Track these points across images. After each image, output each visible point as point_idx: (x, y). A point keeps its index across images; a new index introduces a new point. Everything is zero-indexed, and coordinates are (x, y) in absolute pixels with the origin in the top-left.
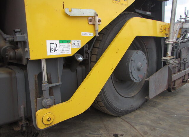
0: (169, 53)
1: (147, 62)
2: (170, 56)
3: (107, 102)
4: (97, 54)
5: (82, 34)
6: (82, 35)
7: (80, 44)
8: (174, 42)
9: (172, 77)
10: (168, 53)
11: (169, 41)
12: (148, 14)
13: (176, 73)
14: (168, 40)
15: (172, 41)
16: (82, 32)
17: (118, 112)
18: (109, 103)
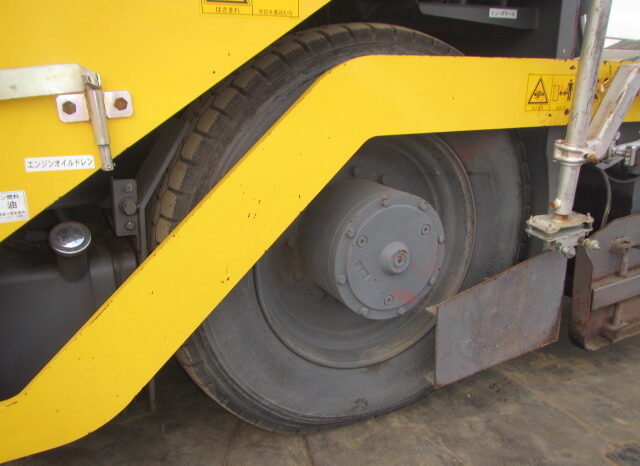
0: (563, 202)
1: (442, 239)
2: (565, 217)
3: (234, 390)
4: (171, 217)
5: (28, 165)
6: (29, 170)
7: (22, 206)
8: (586, 156)
9: (593, 293)
10: (558, 202)
11: (565, 152)
12: (499, 16)
13: (624, 272)
14: (563, 146)
15: (578, 153)
16: (27, 160)
17: (292, 422)
18: (240, 391)
